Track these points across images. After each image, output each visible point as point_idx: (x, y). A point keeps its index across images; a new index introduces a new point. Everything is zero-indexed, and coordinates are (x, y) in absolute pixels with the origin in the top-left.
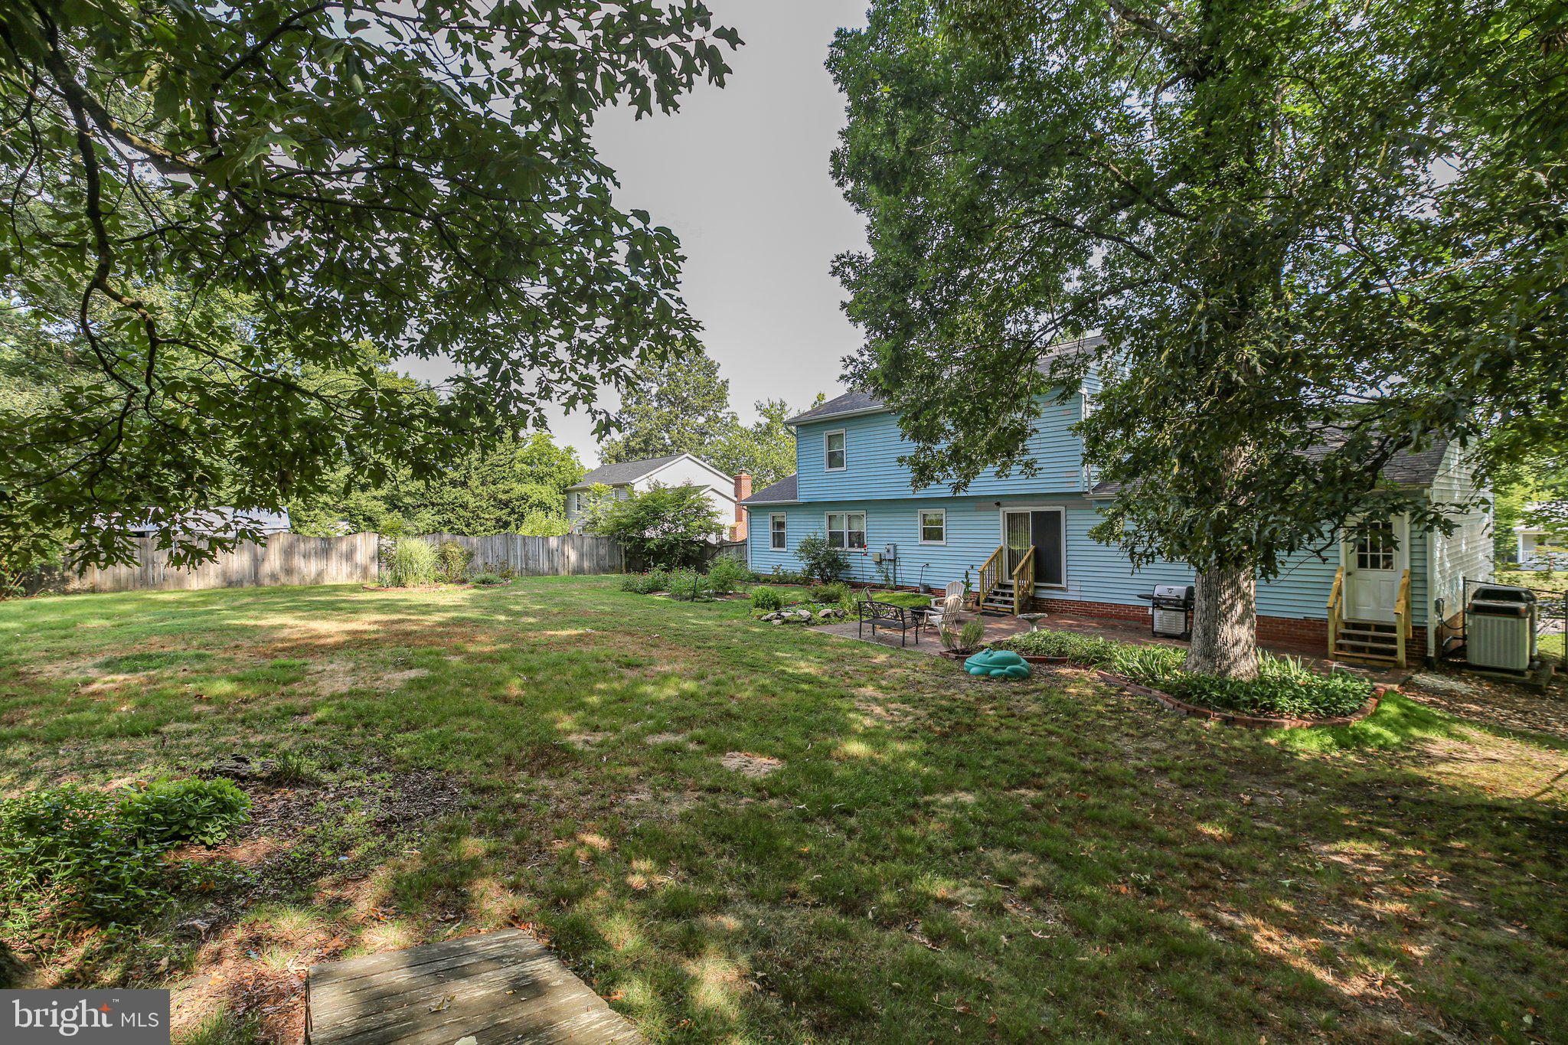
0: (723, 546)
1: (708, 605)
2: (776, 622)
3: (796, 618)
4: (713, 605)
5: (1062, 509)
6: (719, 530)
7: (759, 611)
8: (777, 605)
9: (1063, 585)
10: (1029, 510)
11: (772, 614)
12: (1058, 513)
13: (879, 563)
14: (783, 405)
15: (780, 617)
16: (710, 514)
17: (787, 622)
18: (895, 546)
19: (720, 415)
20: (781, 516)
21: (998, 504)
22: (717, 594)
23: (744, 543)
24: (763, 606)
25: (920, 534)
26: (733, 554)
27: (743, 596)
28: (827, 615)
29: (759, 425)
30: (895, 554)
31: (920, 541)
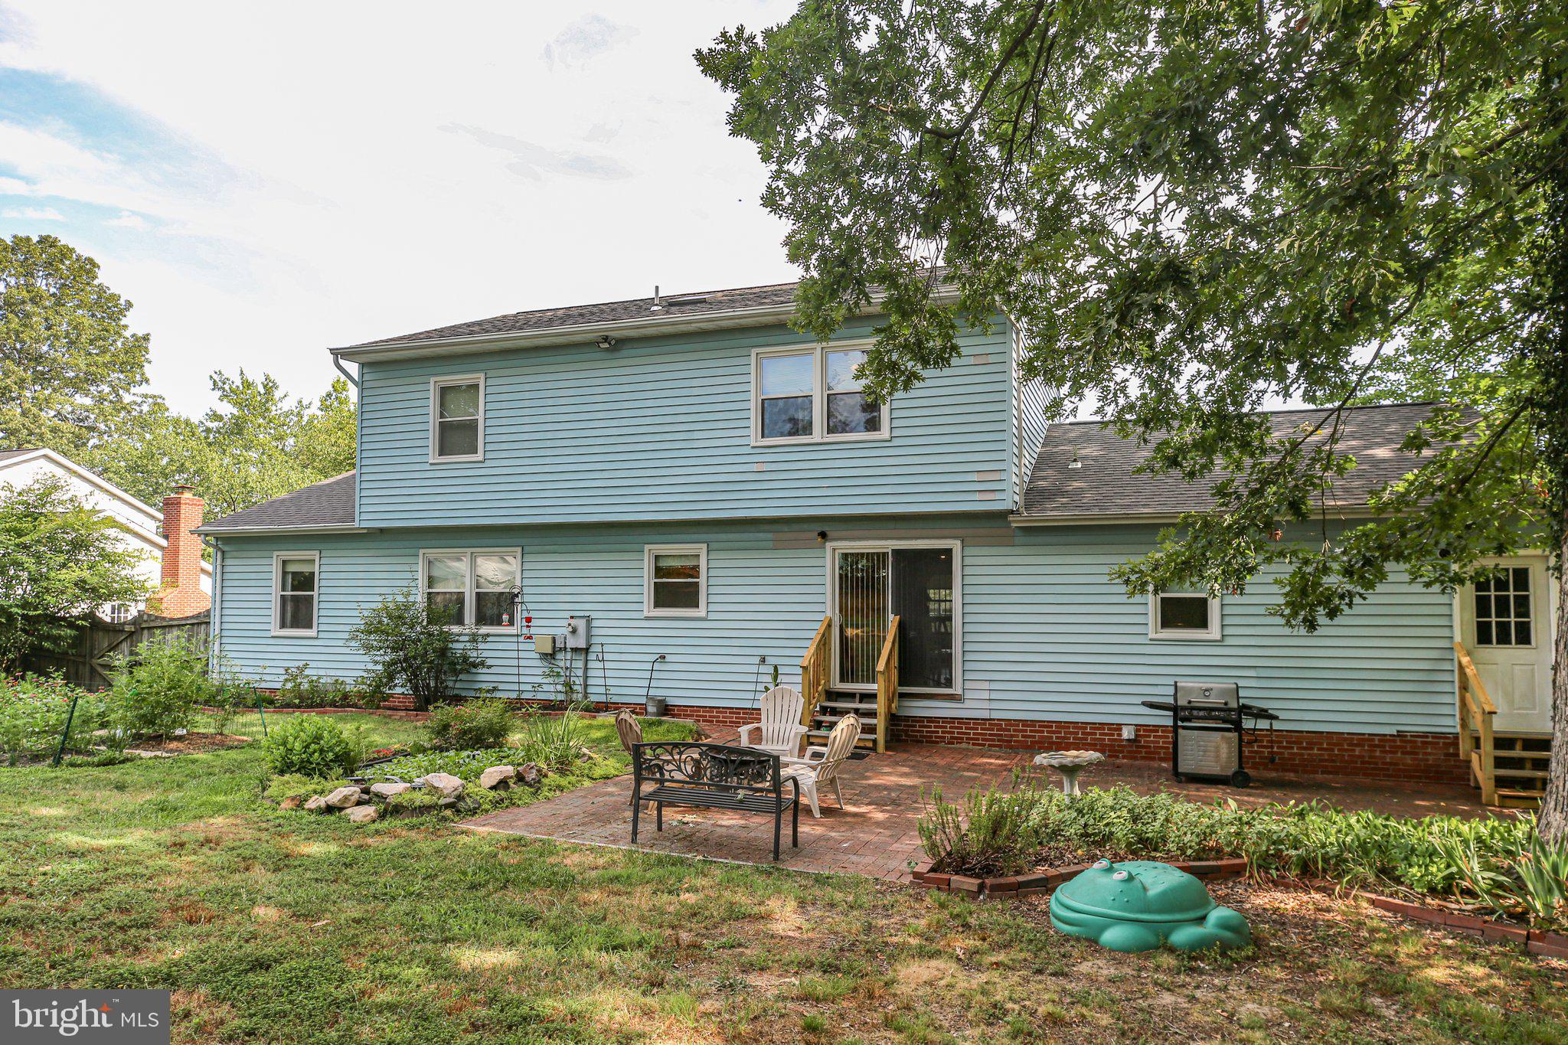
0: (142, 627)
1: (114, 774)
2: (360, 814)
3: (421, 798)
4: (131, 774)
5: (956, 545)
6: (128, 592)
7: (295, 785)
8: (347, 762)
9: (957, 689)
10: (888, 545)
11: (342, 790)
12: (948, 552)
13: (550, 657)
14: (270, 386)
15: (368, 797)
16: (112, 559)
17: (393, 810)
18: (589, 620)
19: (127, 398)
20: (301, 558)
21: (823, 535)
22: (139, 740)
23: (201, 621)
24: (306, 769)
25: (648, 594)
26: (172, 645)
27: (218, 742)
28: (502, 784)
29: (216, 417)
30: (589, 636)
31: (648, 608)
